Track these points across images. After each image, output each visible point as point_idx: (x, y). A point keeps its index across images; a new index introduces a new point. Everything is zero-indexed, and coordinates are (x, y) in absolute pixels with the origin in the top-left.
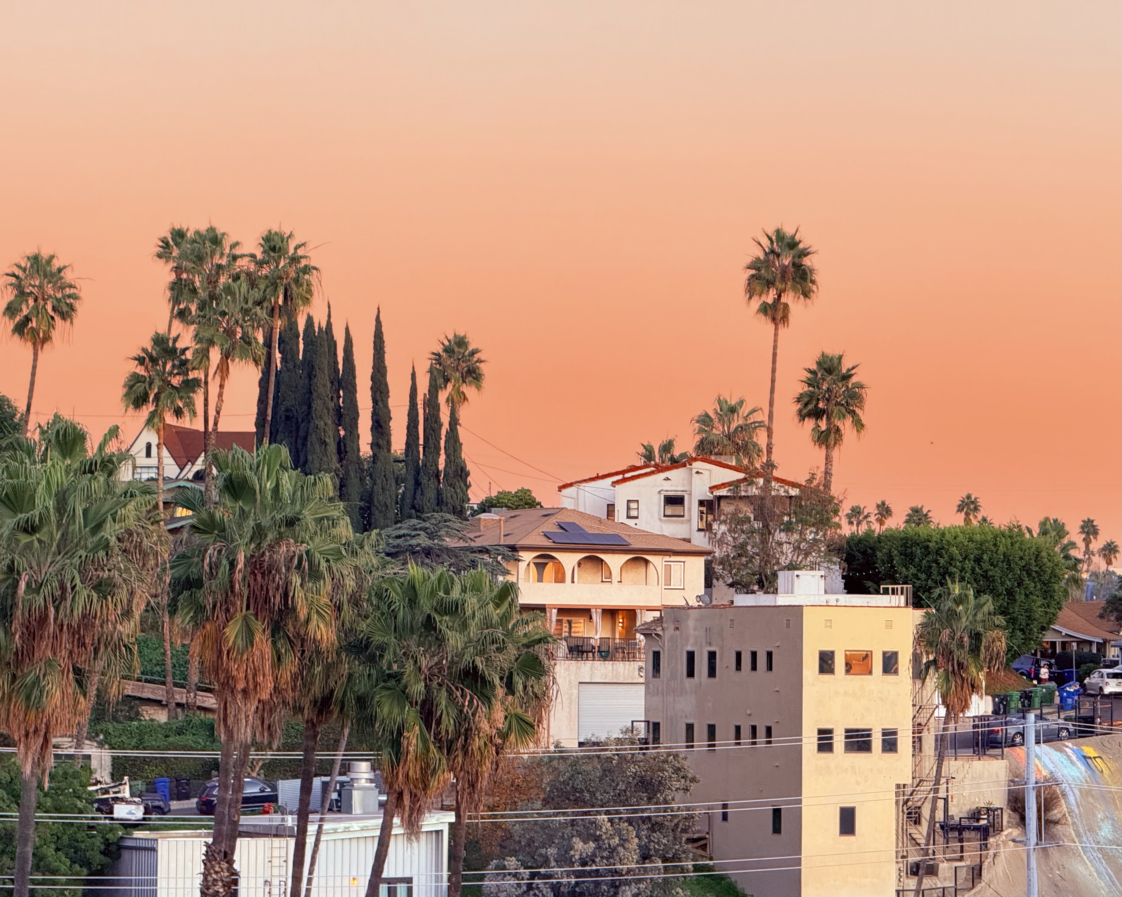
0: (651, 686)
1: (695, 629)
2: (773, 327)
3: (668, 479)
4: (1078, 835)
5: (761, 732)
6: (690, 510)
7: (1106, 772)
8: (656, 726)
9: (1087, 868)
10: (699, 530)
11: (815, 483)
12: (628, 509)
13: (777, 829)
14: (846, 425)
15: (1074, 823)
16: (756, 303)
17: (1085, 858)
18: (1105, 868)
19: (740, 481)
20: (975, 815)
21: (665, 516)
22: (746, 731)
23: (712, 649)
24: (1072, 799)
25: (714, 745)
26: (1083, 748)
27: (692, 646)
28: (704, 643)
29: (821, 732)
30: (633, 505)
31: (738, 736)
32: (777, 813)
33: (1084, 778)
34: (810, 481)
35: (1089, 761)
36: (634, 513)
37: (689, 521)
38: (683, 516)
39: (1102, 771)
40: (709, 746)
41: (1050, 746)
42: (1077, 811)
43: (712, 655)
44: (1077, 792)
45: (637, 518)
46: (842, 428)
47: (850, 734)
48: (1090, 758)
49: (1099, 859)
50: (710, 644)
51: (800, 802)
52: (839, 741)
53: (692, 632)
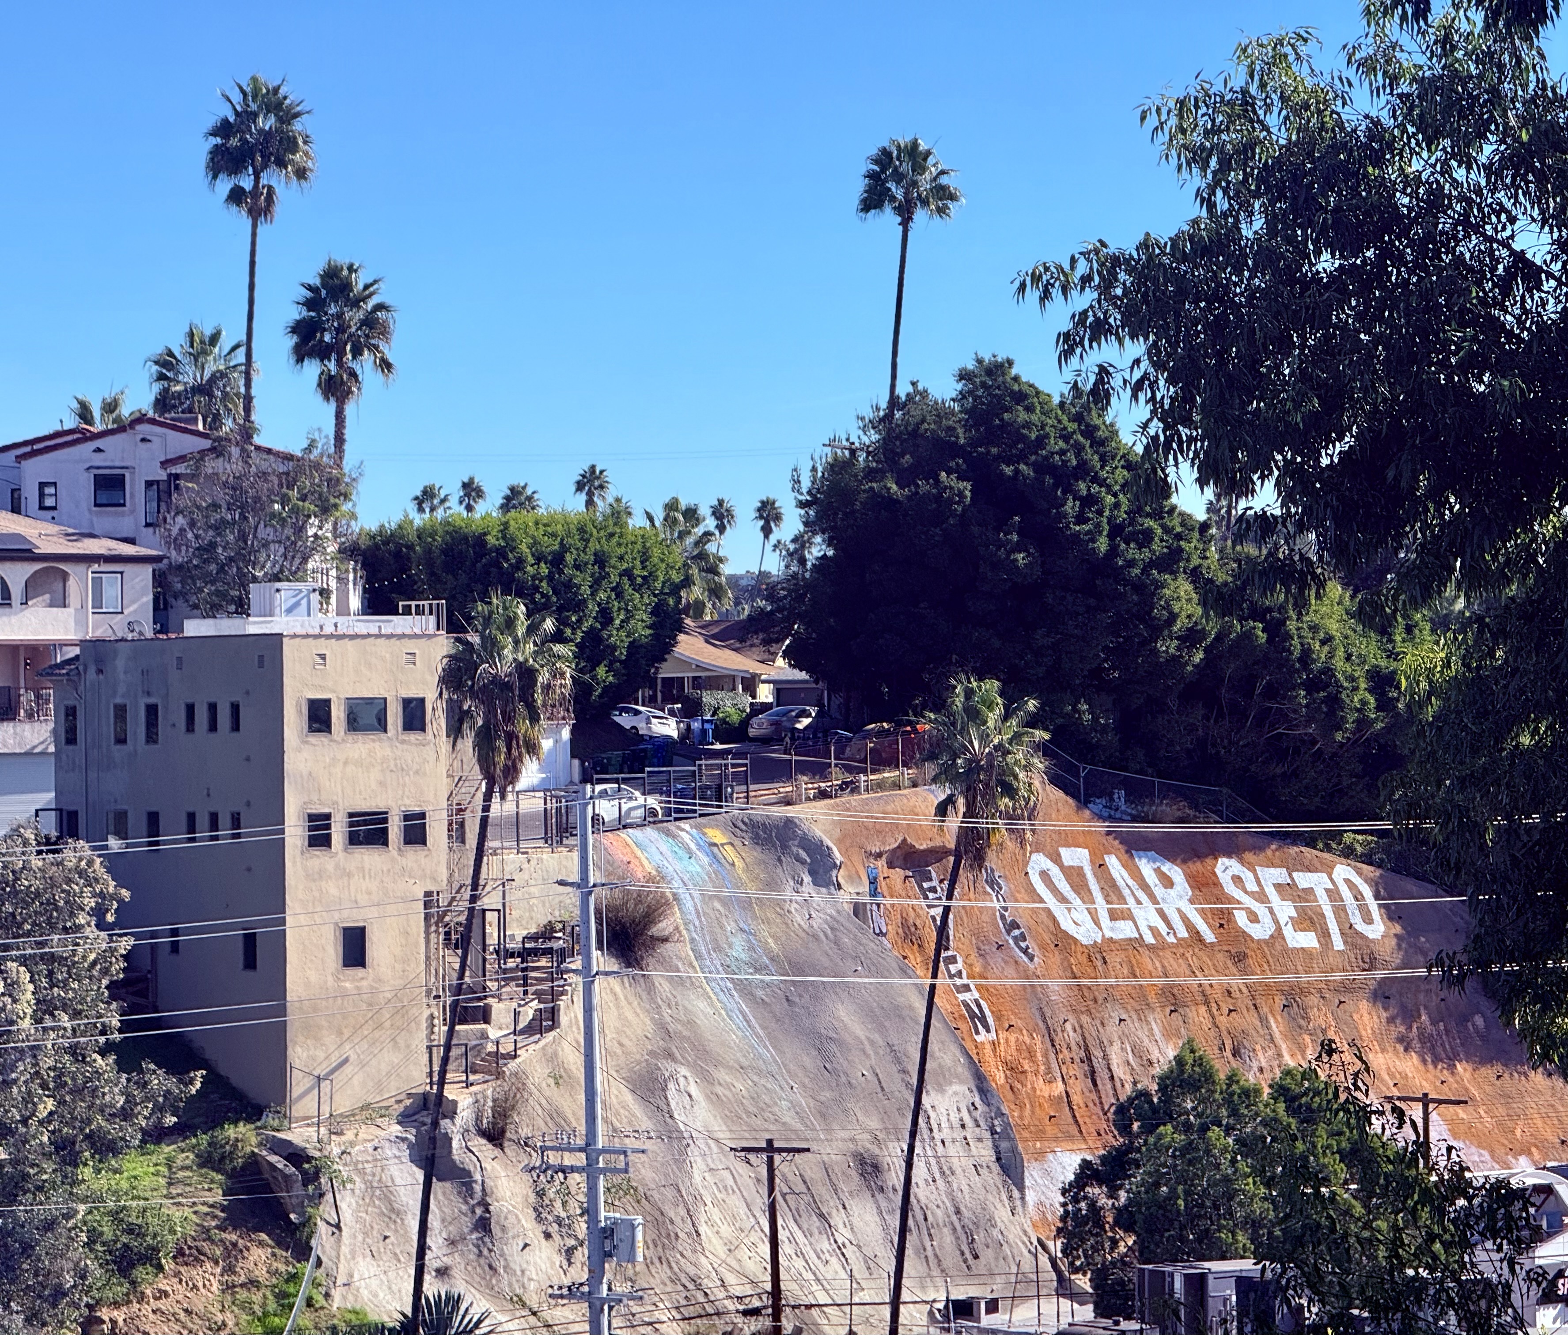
0: (64, 757)
1: (125, 673)
2: (248, 222)
3: (99, 450)
4: (699, 956)
5: (224, 820)
6: (132, 496)
7: (739, 863)
8: (73, 816)
9: (711, 1004)
10: (148, 525)
11: (316, 453)
12: (42, 495)
13: (250, 963)
14: (365, 366)
15: (692, 940)
16: (225, 186)
17: (708, 989)
18: (737, 1003)
19: (203, 453)
20: (547, 933)
21: (96, 505)
22: (203, 820)
23: (151, 700)
24: (689, 905)
25: (157, 843)
26: (707, 830)
27: (123, 696)
28: (140, 693)
29: (312, 817)
30: (50, 490)
31: (192, 829)
32: (250, 941)
33: (708, 874)
34: (309, 449)
35: (715, 849)
36: (49, 502)
37: (133, 511)
38: (124, 505)
39: (733, 865)
40: (150, 844)
41: (658, 830)
42: (697, 923)
43: (152, 711)
44: (696, 894)
45: (54, 508)
46: (359, 372)
47: (356, 818)
48: (715, 845)
49: (729, 990)
50: (149, 694)
51: (283, 922)
52: (338, 832)
53: (122, 676)
